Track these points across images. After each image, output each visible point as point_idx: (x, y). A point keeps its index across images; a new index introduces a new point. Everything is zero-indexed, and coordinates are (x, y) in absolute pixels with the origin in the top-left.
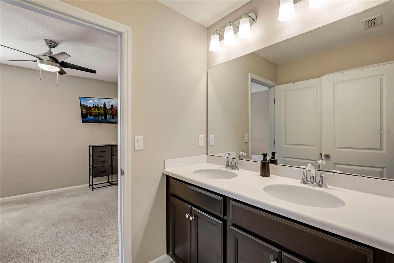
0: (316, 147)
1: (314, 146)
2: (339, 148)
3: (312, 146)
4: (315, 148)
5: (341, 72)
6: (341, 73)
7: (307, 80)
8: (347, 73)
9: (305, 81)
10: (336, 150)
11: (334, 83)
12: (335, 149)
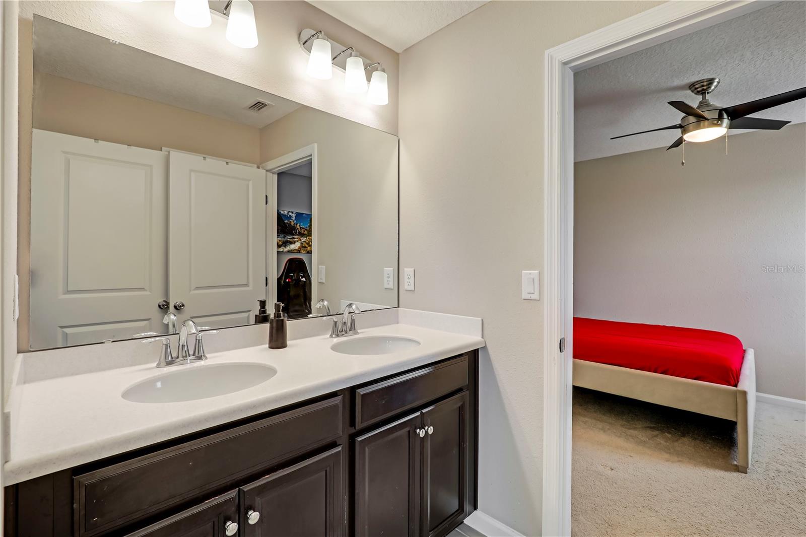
0: (151, 292)
1: (146, 290)
2: (198, 288)
3: (142, 289)
4: (148, 293)
5: (201, 156)
6: (203, 158)
7: (130, 146)
8: (210, 161)
9: (127, 146)
10: (193, 292)
11: (191, 171)
12: (190, 291)
